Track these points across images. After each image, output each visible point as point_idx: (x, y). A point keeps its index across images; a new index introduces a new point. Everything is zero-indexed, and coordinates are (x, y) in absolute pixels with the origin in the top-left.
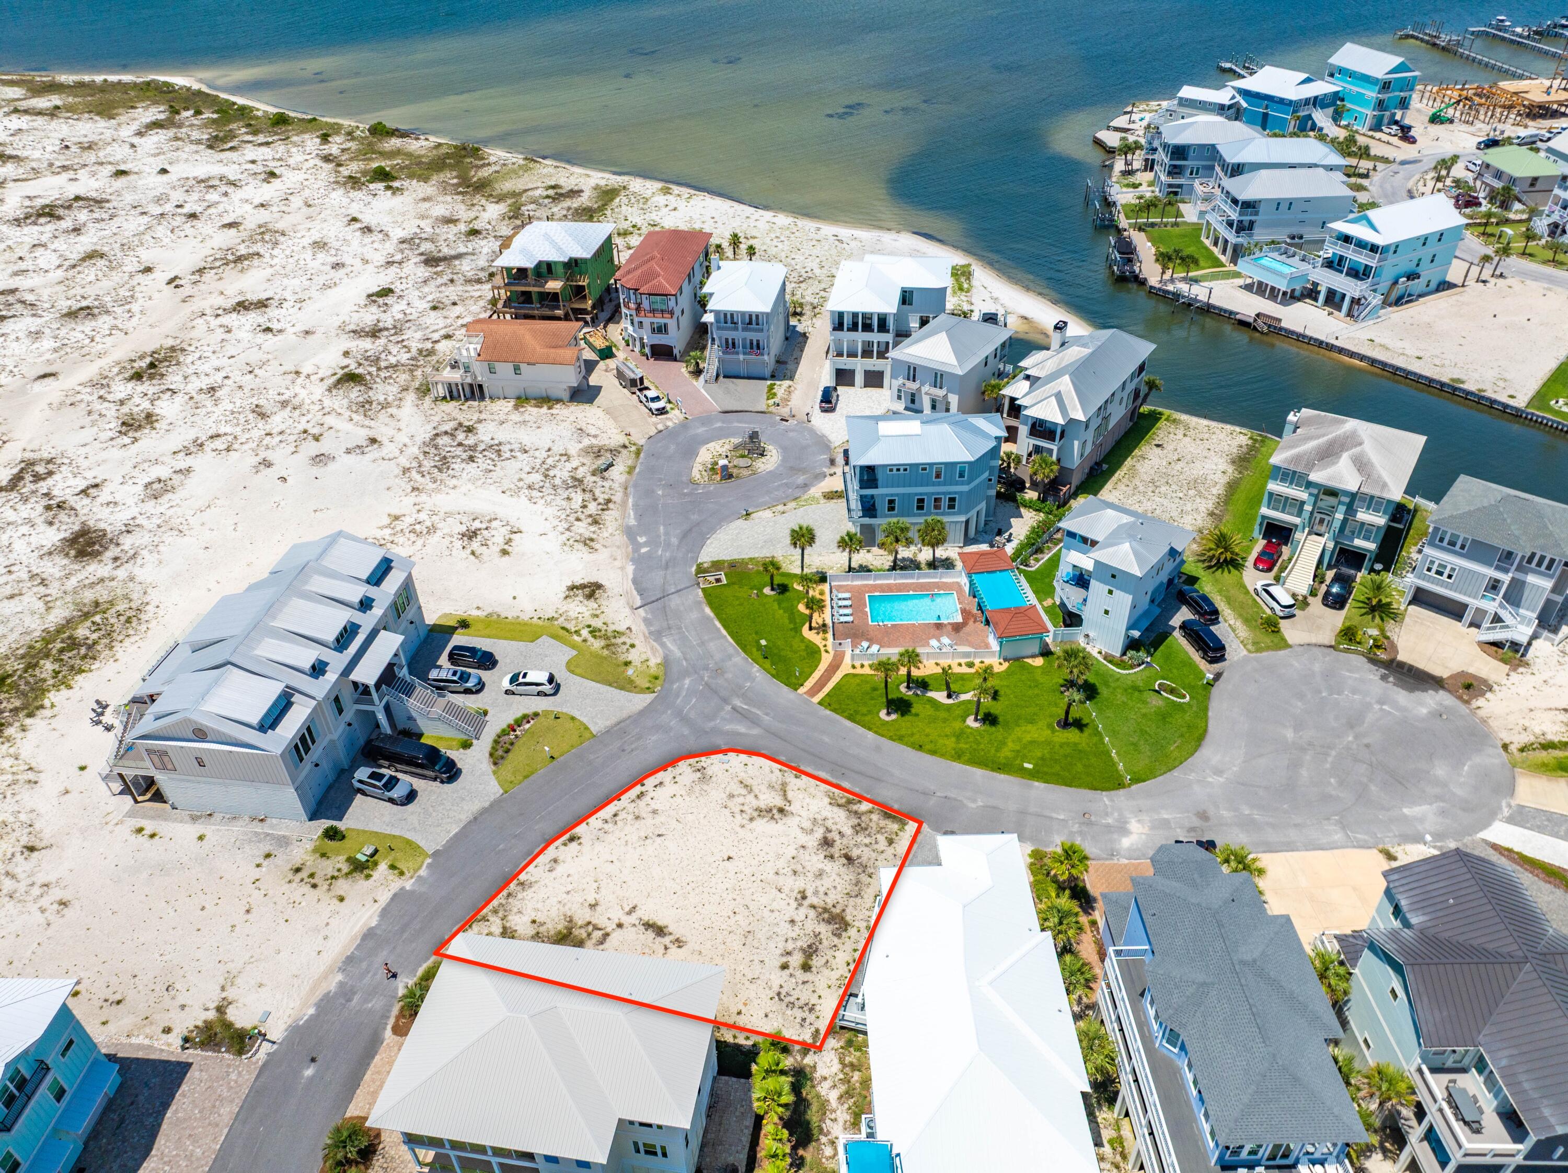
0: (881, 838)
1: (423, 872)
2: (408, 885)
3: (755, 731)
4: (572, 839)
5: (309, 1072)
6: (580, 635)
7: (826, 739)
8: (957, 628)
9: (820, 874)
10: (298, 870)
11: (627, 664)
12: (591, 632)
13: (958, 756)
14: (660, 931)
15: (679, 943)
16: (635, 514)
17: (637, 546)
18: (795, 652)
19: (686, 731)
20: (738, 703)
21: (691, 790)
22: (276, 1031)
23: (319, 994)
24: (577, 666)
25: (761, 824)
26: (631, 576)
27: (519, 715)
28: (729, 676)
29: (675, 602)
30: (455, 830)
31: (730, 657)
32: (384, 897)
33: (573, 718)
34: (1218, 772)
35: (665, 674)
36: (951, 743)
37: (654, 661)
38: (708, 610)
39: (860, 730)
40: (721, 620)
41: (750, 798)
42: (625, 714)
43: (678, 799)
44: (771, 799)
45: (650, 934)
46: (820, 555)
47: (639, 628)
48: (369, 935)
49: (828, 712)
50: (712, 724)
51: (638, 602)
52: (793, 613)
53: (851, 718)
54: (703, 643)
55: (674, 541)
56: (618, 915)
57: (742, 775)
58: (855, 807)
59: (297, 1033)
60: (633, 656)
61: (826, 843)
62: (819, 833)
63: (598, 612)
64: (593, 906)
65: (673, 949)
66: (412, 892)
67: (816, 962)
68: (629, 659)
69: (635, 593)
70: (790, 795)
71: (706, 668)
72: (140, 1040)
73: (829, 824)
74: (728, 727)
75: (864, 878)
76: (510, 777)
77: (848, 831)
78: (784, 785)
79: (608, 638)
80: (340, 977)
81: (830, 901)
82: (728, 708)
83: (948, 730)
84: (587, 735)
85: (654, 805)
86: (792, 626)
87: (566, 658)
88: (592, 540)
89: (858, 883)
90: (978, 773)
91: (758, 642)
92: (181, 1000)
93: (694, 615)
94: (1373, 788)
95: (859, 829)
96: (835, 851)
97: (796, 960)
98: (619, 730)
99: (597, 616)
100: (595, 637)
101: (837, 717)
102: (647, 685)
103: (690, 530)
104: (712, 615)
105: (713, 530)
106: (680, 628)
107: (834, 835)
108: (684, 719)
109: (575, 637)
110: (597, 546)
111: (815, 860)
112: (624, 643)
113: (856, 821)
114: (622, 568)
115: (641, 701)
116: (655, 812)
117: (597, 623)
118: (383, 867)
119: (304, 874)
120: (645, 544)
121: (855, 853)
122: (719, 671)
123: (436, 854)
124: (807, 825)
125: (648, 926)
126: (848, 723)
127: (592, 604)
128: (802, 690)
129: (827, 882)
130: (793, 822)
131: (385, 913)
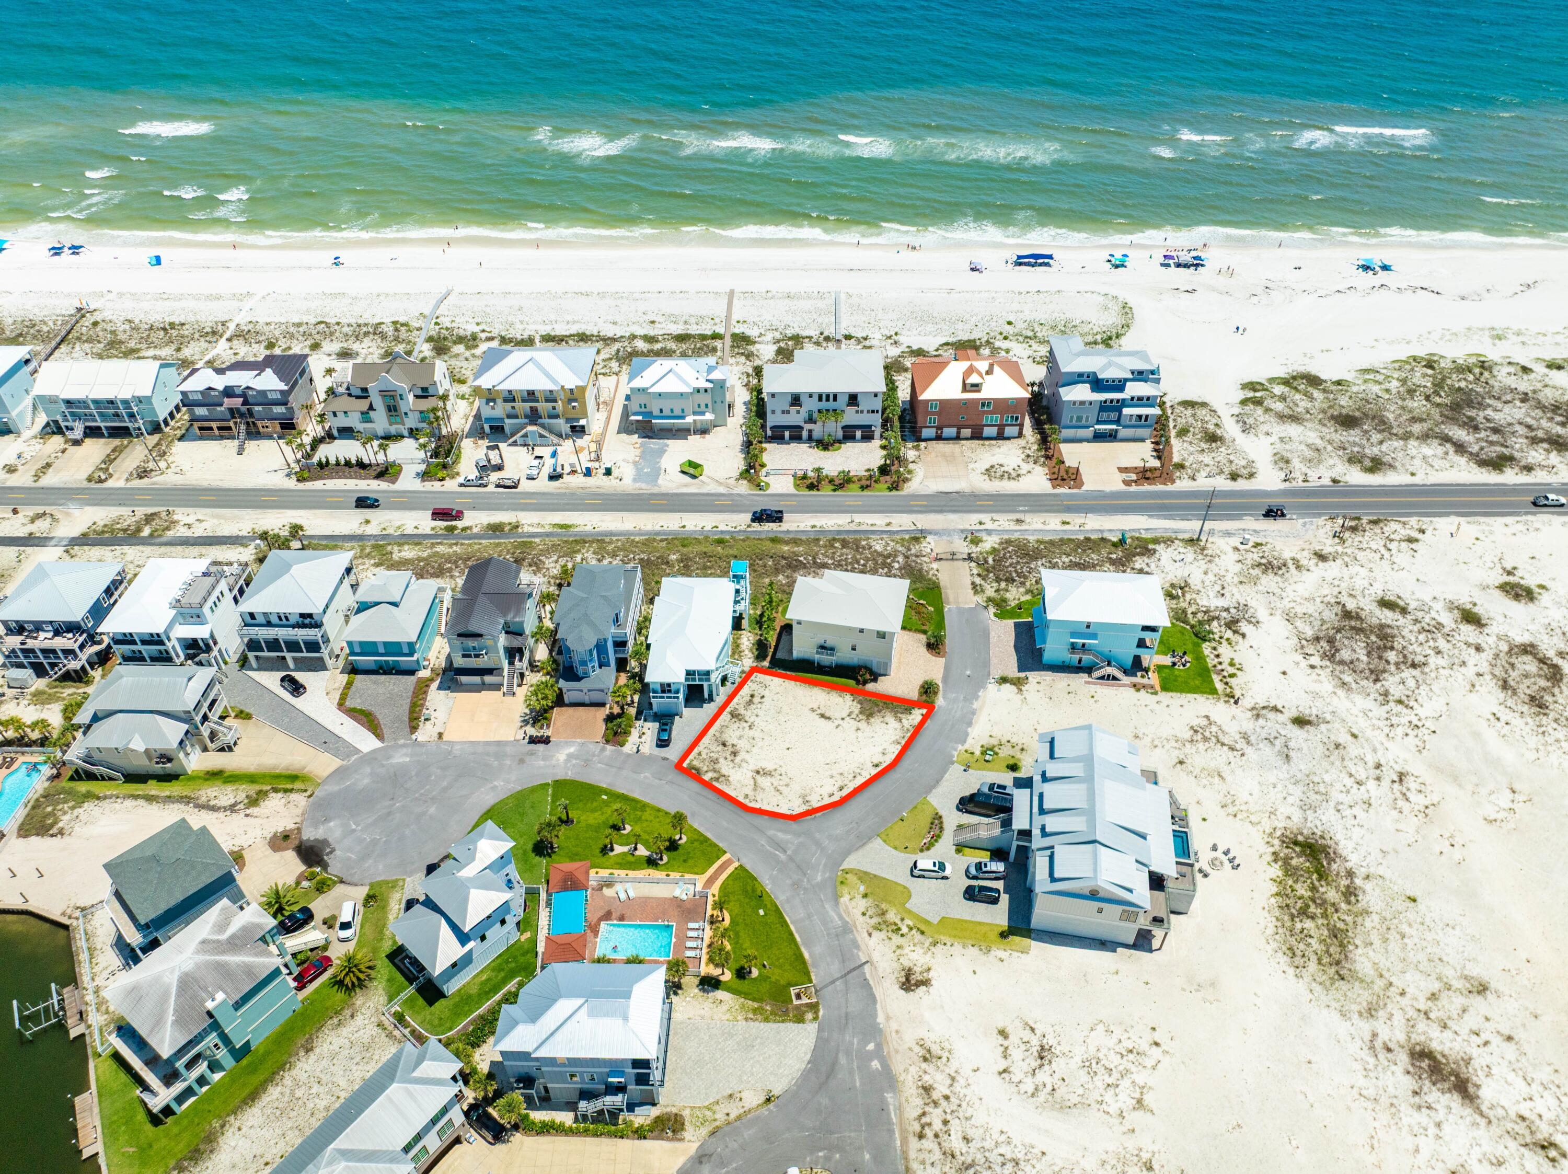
0: (704, 756)
1: (956, 753)
2: (960, 747)
3: (771, 833)
4: (877, 766)
5: (968, 673)
6: (908, 926)
7: (725, 824)
8: (607, 916)
9: (740, 738)
10: (1022, 749)
11: (865, 896)
12: (899, 929)
13: (644, 806)
14: (822, 716)
15: (813, 710)
16: (889, 1114)
17: (879, 1053)
18: (739, 900)
19: (817, 835)
20: (782, 857)
21: (812, 789)
22: (992, 687)
23: (980, 699)
24: (902, 893)
25: (769, 766)
26: (878, 1006)
27: (933, 850)
28: (789, 882)
29: (836, 969)
30: (947, 776)
31: (788, 901)
32: (970, 741)
33: (895, 848)
34: (494, 788)
35: (836, 888)
36: (647, 815)
37: (845, 899)
38: (806, 955)
39: (701, 830)
40: (793, 940)
41: (776, 784)
42: (861, 852)
43: (819, 784)
44: (763, 781)
45: (827, 715)
46: (702, 1018)
47: (861, 936)
48: (970, 724)
49: (721, 845)
50: (800, 840)
51: (867, 968)
52: (737, 943)
53: (706, 840)
54: (809, 916)
55: (843, 1060)
56: (844, 724)
57: (780, 797)
58: (715, 775)
59: (982, 685)
60: (862, 904)
61: (735, 754)
62: (738, 759)
63: (898, 952)
64: (858, 729)
65: (815, 707)
66: (957, 743)
67: (748, 698)
68: (864, 900)
69: (871, 982)
70: (752, 782)
71: (805, 889)
72: (1048, 678)
73: (731, 765)
74: (789, 837)
75: (718, 735)
76: (925, 807)
77: (722, 760)
78: (755, 790)
79: (885, 922)
80: (975, 706)
81: (737, 724)
82: (789, 852)
83: (645, 824)
84: (884, 837)
85: (832, 781)
86: (738, 928)
87: (913, 900)
88: (925, 1059)
89: (721, 733)
90: (636, 795)
91: (766, 914)
92: (1041, 694)
93: (818, 949)
94: (413, 773)
95: (716, 761)
96: (730, 749)
97: (756, 700)
98: (863, 840)
99: (899, 947)
100: (896, 924)
101: (715, 841)
102: (848, 876)
103: (828, 1077)
104: (803, 950)
105: (805, 1075)
106: (828, 934)
107: (730, 758)
108: (818, 844)
109: (911, 923)
110: (917, 1049)
111: (742, 745)
112: (871, 917)
113: (716, 766)
114: (888, 1018)
115: (851, 862)
116: (832, 777)
117: (897, 940)
118: (978, 752)
119: (1018, 748)
120: (870, 1056)
121: (721, 747)
122: (796, 885)
123: (953, 763)
124: (744, 764)
125: (829, 718)
126: (709, 835)
127: (907, 964)
128: (736, 864)
129: (738, 733)
130: (753, 767)
131: (967, 734)
